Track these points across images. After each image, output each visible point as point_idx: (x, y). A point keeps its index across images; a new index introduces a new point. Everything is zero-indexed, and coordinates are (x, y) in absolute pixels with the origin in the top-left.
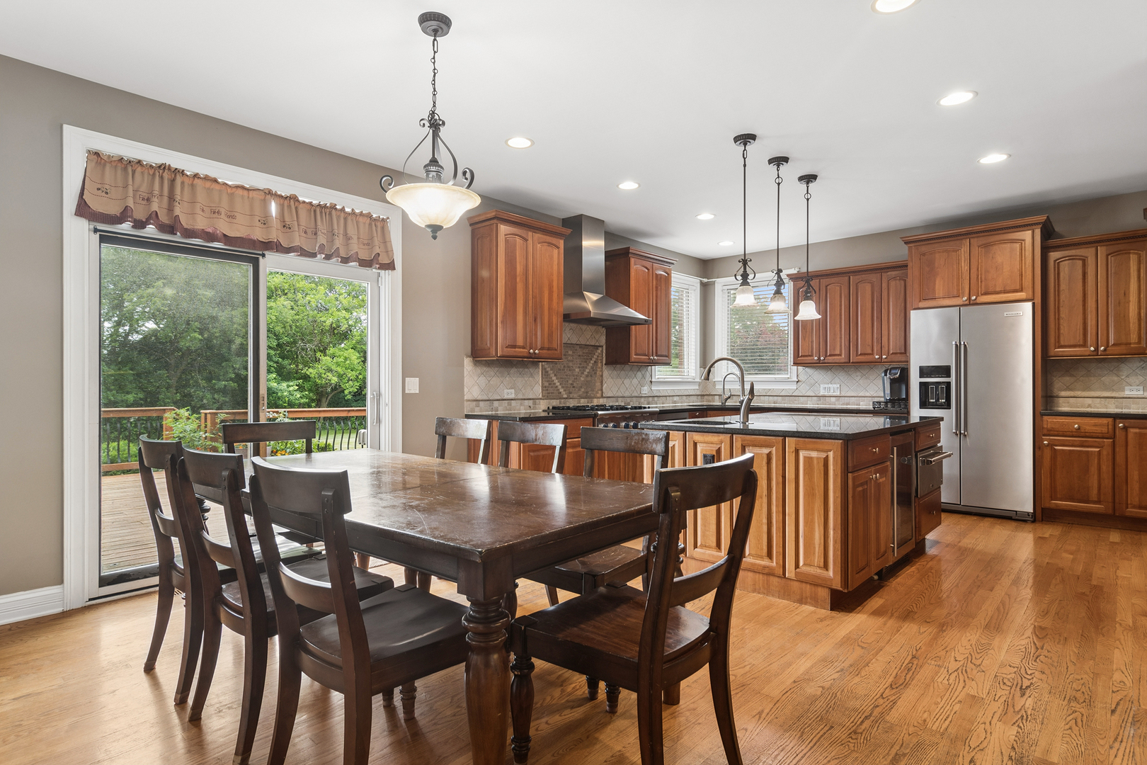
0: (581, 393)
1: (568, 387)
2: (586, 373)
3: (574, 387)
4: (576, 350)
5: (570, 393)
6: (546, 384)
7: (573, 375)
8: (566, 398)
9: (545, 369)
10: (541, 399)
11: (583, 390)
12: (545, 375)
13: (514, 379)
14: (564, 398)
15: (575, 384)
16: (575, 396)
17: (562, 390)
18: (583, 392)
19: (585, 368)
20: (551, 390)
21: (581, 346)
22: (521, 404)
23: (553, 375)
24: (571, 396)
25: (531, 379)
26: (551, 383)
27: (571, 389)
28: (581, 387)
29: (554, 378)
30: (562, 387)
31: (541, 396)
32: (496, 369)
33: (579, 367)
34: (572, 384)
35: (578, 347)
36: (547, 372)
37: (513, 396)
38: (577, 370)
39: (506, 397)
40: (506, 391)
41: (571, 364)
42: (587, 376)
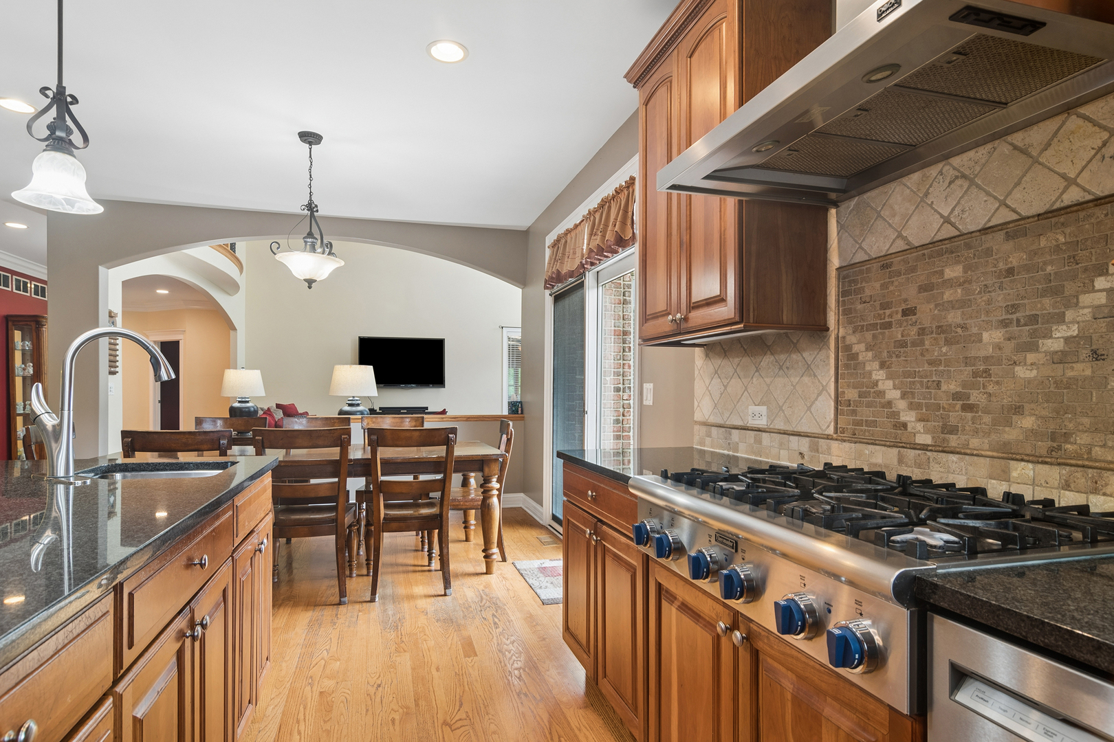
0: (1011, 435)
1: (938, 407)
2: (1054, 344)
3: (968, 408)
4: (989, 252)
5: (953, 430)
6: (851, 394)
7: (967, 361)
8: (924, 448)
9: (848, 348)
10: (828, 437)
11: (1028, 422)
12: (848, 362)
13: (768, 380)
14: (915, 447)
15: (976, 397)
16: (975, 442)
17: (908, 417)
18: (1033, 433)
19: (1039, 325)
20: (865, 413)
21: (1016, 229)
22: (781, 445)
23: (876, 365)
24: (954, 441)
25: (806, 379)
26: (870, 392)
27: (954, 418)
28: (1018, 410)
29: (879, 375)
30: (911, 406)
31: (831, 431)
32: (737, 360)
33: (1005, 324)
34: (956, 396)
35: (996, 242)
36: (854, 357)
37: (762, 422)
38: (991, 337)
39: (752, 422)
40: (752, 409)
41: (954, 317)
42: (1061, 358)
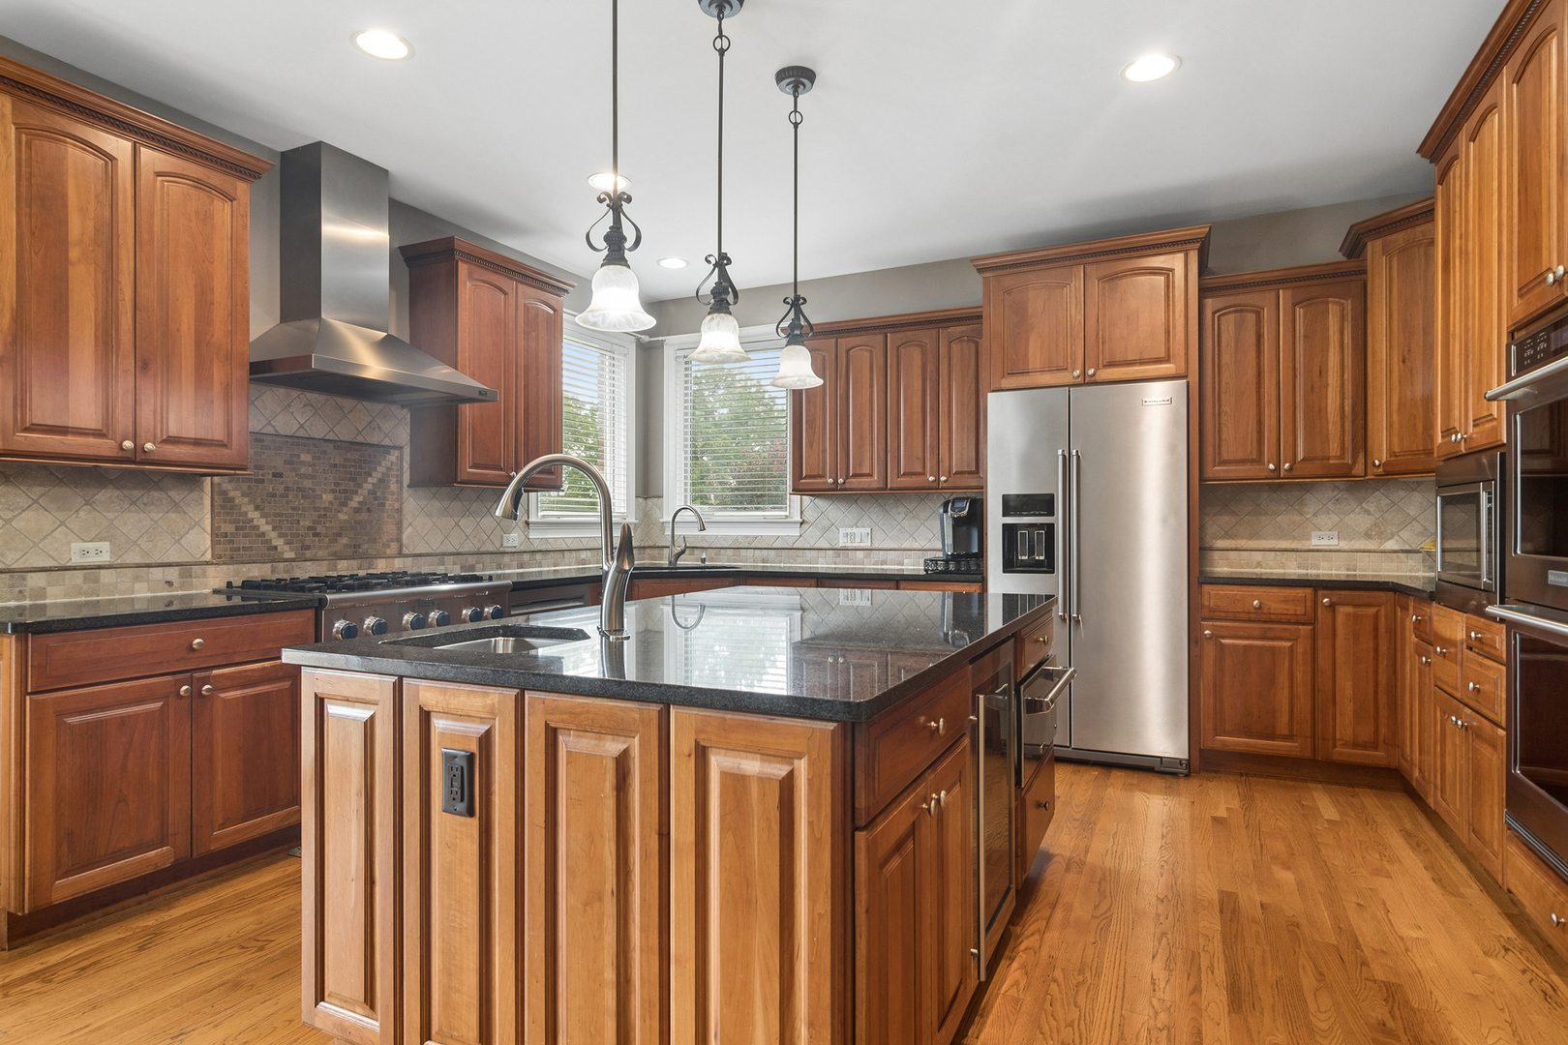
0: (337, 547)
1: (298, 535)
2: (353, 504)
3: (316, 535)
4: (325, 452)
5: (308, 548)
6: (229, 528)
7: (316, 509)
8: (293, 560)
9: (224, 493)
10: (207, 563)
11: (345, 540)
12: (223, 506)
13: (111, 515)
14: (286, 560)
15: (320, 529)
16: (320, 554)
17: (278, 542)
18: (346, 546)
19: (348, 494)
20: (243, 542)
21: (338, 444)
22: (137, 579)
23: (251, 507)
24: (308, 554)
25: (172, 516)
26: (244, 526)
27: (308, 541)
28: (340, 535)
29: (254, 515)
30: (280, 535)
31: (208, 557)
33: (333, 491)
34: (309, 528)
35: (329, 447)
36: (232, 500)
37: (105, 558)
38: (327, 497)
39: (76, 560)
40: (76, 546)
41: (307, 484)
42: (357, 510)
